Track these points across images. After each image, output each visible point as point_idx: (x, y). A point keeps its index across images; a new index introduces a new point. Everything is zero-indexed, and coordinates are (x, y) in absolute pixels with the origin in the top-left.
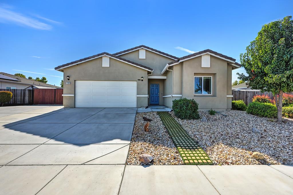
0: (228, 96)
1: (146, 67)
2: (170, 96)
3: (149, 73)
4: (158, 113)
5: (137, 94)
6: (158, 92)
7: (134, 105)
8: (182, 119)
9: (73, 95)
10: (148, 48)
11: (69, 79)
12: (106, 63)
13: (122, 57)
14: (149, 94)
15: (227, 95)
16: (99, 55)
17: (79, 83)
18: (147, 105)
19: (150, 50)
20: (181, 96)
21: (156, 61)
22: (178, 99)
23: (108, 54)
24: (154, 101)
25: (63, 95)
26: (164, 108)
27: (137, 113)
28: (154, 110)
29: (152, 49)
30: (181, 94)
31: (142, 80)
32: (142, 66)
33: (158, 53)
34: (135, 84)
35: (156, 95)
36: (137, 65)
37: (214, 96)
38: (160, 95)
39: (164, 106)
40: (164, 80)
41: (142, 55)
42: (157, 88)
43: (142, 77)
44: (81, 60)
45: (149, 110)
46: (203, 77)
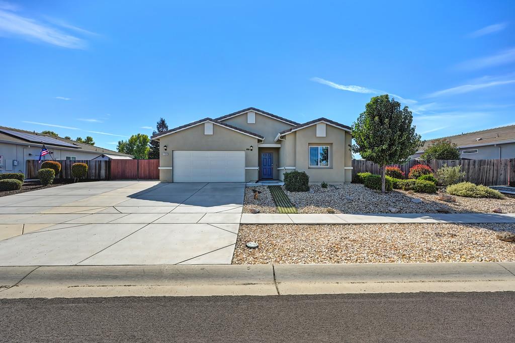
0: (346, 168)
1: (255, 135)
2: (283, 168)
3: (259, 141)
4: (269, 187)
5: (246, 167)
6: (272, 163)
7: (243, 179)
8: (291, 191)
9: (171, 168)
10: (258, 110)
11: (166, 150)
12: (209, 130)
13: (227, 123)
14: (259, 165)
15: (345, 166)
16: (201, 121)
17: (176, 153)
18: (257, 180)
19: (261, 113)
20: (294, 168)
21: (268, 127)
22: (289, 172)
23: (211, 120)
24: (266, 175)
25: (159, 168)
26: (277, 183)
27: (246, 187)
28: (264, 184)
29: (263, 112)
30: (295, 166)
31: (251, 150)
32: (251, 134)
33: (270, 117)
34: (243, 154)
35: (269, 167)
36: (246, 132)
37: (331, 168)
38: (274, 166)
39: (278, 180)
40: (278, 149)
41: (251, 118)
42: (271, 158)
43: (251, 147)
44: (180, 128)
45: (260, 184)
46: (319, 147)
